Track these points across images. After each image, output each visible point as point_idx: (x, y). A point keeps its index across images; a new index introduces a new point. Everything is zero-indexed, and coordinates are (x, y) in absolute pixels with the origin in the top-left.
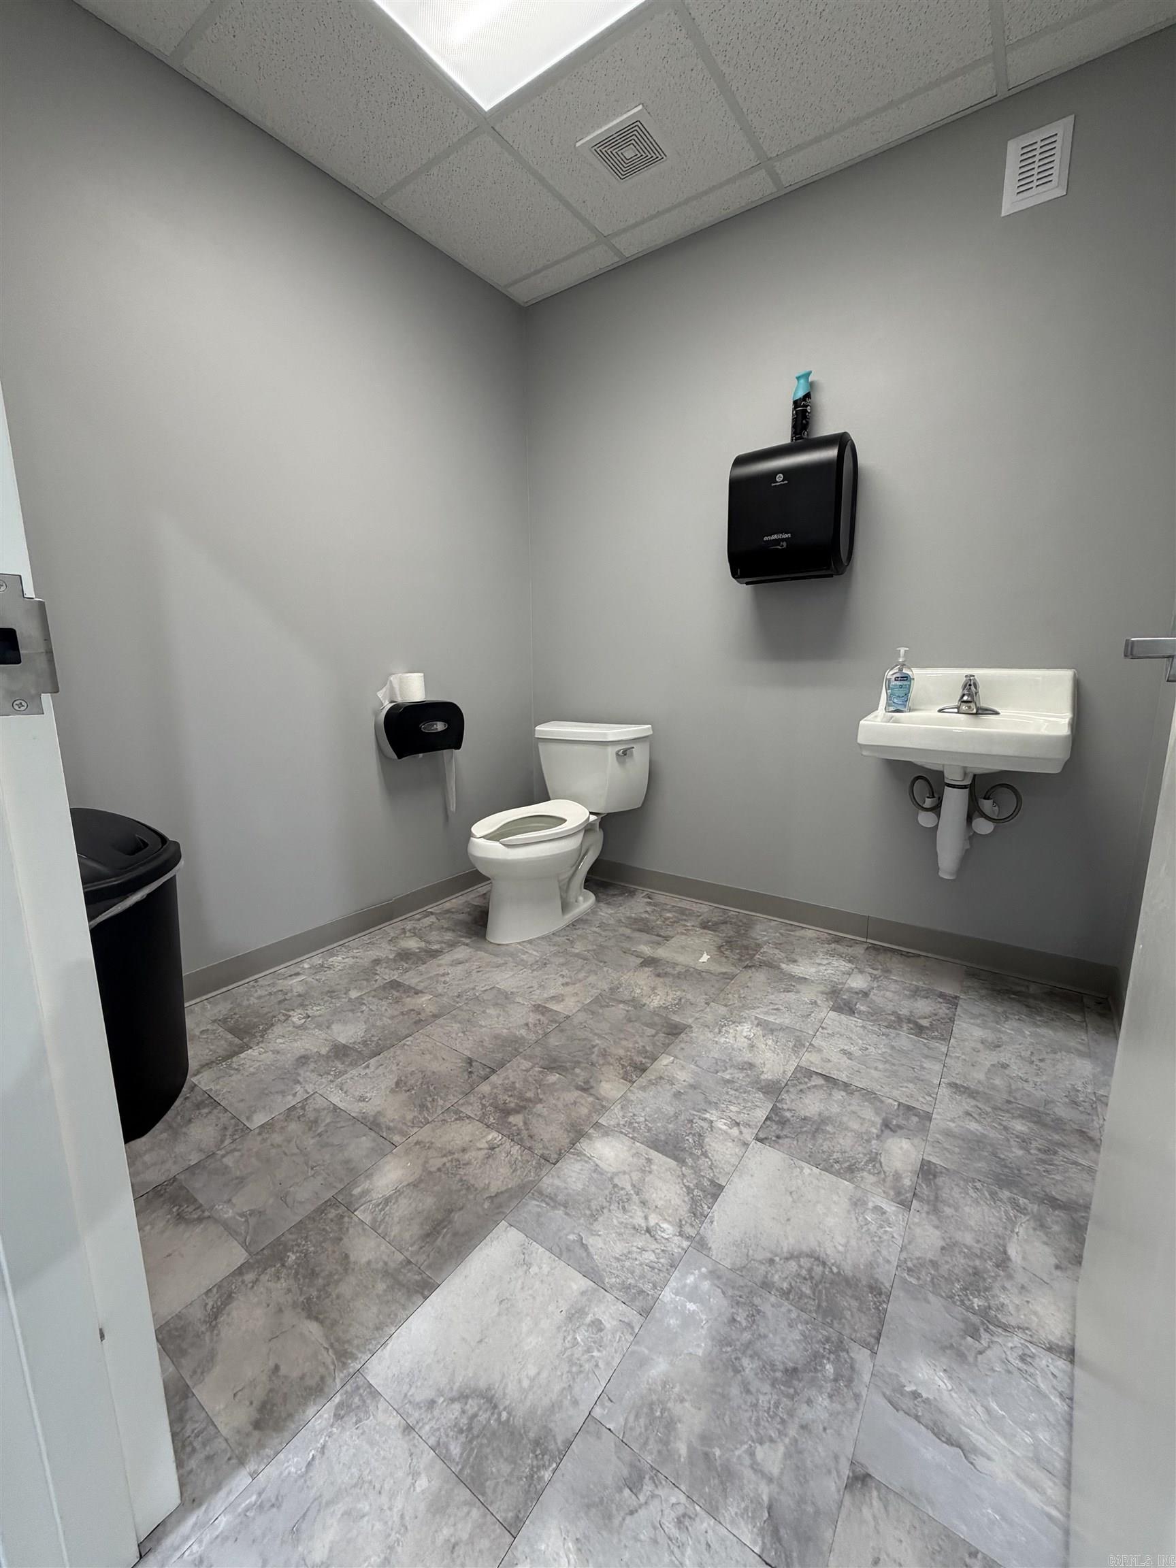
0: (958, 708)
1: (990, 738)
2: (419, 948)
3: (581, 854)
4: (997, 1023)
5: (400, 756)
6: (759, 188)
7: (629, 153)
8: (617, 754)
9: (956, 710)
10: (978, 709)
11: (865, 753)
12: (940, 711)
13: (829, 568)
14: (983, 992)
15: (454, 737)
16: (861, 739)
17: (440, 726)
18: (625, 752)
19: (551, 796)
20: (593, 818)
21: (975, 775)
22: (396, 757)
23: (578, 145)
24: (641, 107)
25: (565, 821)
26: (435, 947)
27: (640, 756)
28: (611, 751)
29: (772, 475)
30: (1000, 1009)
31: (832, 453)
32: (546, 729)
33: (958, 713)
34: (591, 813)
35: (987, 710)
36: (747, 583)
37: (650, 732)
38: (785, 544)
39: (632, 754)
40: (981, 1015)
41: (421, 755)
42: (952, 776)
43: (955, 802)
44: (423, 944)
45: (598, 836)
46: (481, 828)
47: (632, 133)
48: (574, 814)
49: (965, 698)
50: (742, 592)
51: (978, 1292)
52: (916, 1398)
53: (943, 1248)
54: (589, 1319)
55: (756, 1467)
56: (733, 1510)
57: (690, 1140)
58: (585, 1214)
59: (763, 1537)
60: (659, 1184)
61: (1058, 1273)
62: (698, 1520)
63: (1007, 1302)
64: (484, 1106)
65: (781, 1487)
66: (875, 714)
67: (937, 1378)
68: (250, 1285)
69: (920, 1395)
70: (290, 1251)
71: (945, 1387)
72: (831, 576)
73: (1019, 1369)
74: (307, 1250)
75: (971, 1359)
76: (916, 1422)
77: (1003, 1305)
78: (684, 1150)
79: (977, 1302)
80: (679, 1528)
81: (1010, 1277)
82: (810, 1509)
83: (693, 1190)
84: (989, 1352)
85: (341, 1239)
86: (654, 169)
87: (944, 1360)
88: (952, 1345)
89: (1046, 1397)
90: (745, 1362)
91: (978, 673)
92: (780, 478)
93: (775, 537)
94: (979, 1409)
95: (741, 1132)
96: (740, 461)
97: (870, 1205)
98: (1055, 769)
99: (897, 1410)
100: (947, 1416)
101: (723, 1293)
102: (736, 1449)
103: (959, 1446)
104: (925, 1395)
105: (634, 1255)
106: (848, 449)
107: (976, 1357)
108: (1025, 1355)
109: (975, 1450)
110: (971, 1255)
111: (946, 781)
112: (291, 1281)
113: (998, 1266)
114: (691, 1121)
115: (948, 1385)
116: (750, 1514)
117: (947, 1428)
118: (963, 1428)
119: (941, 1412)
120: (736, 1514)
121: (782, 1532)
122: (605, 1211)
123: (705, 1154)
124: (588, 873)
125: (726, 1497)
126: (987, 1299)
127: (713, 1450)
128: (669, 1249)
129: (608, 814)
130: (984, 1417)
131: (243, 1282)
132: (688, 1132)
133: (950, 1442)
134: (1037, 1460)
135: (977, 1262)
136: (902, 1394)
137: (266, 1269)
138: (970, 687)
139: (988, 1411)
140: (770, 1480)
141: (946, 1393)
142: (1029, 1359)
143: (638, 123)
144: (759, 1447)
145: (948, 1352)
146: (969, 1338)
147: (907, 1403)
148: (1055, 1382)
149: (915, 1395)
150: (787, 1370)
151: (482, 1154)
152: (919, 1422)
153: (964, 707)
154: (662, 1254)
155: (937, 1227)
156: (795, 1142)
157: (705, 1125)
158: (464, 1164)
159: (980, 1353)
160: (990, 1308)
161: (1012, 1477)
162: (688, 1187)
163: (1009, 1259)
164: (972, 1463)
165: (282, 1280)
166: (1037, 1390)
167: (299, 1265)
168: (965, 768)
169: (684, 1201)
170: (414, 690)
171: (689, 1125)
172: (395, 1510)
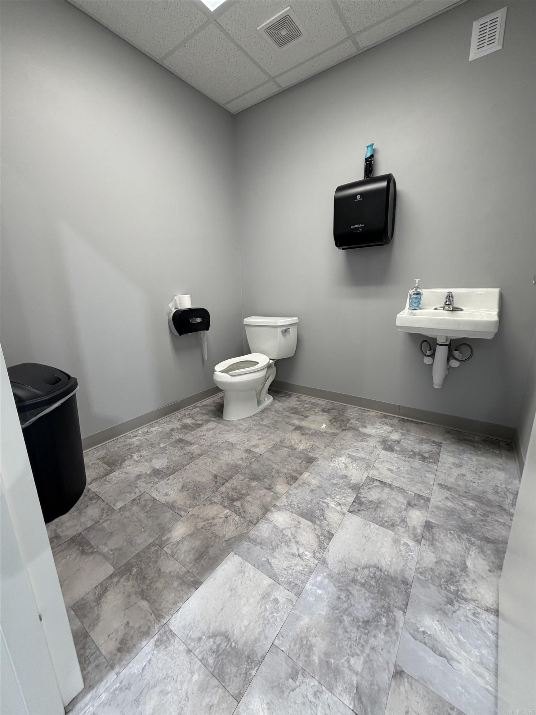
0: (444, 308)
1: (458, 322)
2: (192, 423)
3: (266, 378)
4: (460, 455)
5: (180, 334)
6: (348, 50)
7: (284, 33)
8: (282, 332)
9: (442, 309)
10: (453, 308)
11: (399, 330)
12: (435, 309)
13: (382, 241)
14: (453, 440)
15: (205, 325)
16: (398, 323)
17: (199, 320)
18: (286, 331)
19: (252, 352)
20: (271, 361)
21: (451, 340)
22: (178, 335)
23: (258, 28)
24: (289, 8)
25: (258, 363)
26: (200, 422)
27: (293, 332)
28: (279, 330)
29: (354, 196)
30: (461, 448)
31: (384, 184)
32: (249, 320)
33: (443, 310)
34: (270, 359)
35: (457, 308)
36: (343, 249)
37: (298, 321)
38: (361, 230)
39: (289, 332)
40: (452, 451)
41: (190, 334)
42: (440, 340)
43: (441, 352)
44: (194, 421)
45: (274, 370)
46: (219, 367)
47: (285, 21)
48: (263, 360)
49: (447, 303)
50: (340, 253)
51: (453, 583)
52: (424, 634)
53: (436, 562)
54: (272, 598)
55: (350, 668)
56: (340, 689)
57: (318, 512)
58: (270, 548)
59: (354, 702)
60: (304, 533)
61: (491, 574)
62: (324, 693)
63: (466, 587)
64: (222, 497)
65: (362, 677)
66: (403, 311)
67: (434, 624)
68: (115, 584)
69: (427, 633)
70: (133, 567)
71: (438, 629)
72: (383, 245)
73: (472, 620)
74: (142, 567)
75: (450, 615)
76: (425, 646)
77: (464, 589)
78: (315, 517)
79: (452, 588)
80: (315, 698)
81: (468, 576)
82: (376, 688)
83: (319, 536)
84: (458, 612)
85: (157, 561)
86: (295, 42)
87: (437, 616)
88: (441, 609)
89: (484, 632)
90: (345, 617)
91: (454, 291)
92: (358, 197)
93: (356, 226)
94: (454, 639)
95: (342, 508)
96: (339, 189)
97: (402, 542)
98: (490, 337)
99: (416, 640)
100: (439, 642)
101: (334, 585)
102: (341, 659)
103: (445, 657)
104: (429, 633)
105: (293, 568)
106: (392, 182)
107: (452, 615)
108: (475, 613)
109: (453, 659)
110: (449, 565)
111: (438, 343)
112: (134, 581)
113: (462, 571)
114: (318, 503)
115: (440, 628)
116: (348, 690)
117: (439, 648)
118: (447, 649)
119: (436, 640)
120: (341, 690)
121: (363, 698)
122: (279, 546)
123: (325, 519)
124: (270, 386)
125: (336, 683)
126: (457, 586)
127: (331, 660)
128: (309, 564)
129: (278, 360)
130: (456, 642)
131: (112, 582)
132: (317, 508)
133: (441, 655)
134: (482, 663)
135: (452, 569)
136: (418, 632)
137: (122, 576)
138: (450, 297)
139: (458, 640)
140: (357, 674)
141: (438, 632)
142: (477, 615)
143: (288, 16)
144: (352, 658)
145: (439, 612)
146: (449, 605)
147: (420, 636)
148: (490, 626)
149: (424, 633)
150: (364, 621)
151: (222, 520)
152: (426, 645)
153: (446, 307)
154: (306, 567)
155: (433, 552)
156: (367, 513)
157: (325, 505)
158: (214, 525)
159: (454, 612)
160: (458, 590)
161: (470, 671)
162: (317, 535)
163: (467, 567)
164: (451, 665)
165: (130, 581)
166: (481, 630)
167: (138, 574)
168: (447, 337)
169: (316, 541)
170: (186, 303)
171: (318, 505)
172: (183, 690)
